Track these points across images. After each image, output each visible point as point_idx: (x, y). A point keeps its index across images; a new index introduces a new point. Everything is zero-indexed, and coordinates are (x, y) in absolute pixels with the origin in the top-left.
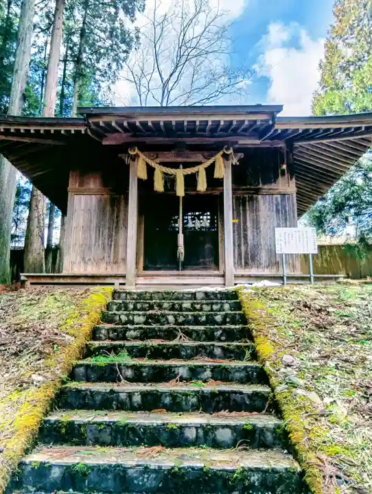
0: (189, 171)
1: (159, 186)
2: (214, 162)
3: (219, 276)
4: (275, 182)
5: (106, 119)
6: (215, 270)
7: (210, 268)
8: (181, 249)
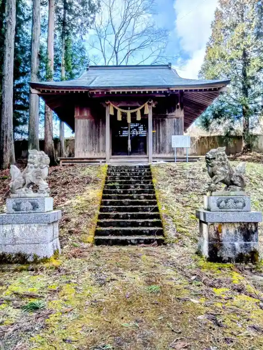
0: (133, 111)
1: (119, 118)
2: (144, 107)
3: (146, 158)
4: (174, 111)
5: (97, 91)
6: (145, 155)
7: (142, 154)
8: (130, 146)
